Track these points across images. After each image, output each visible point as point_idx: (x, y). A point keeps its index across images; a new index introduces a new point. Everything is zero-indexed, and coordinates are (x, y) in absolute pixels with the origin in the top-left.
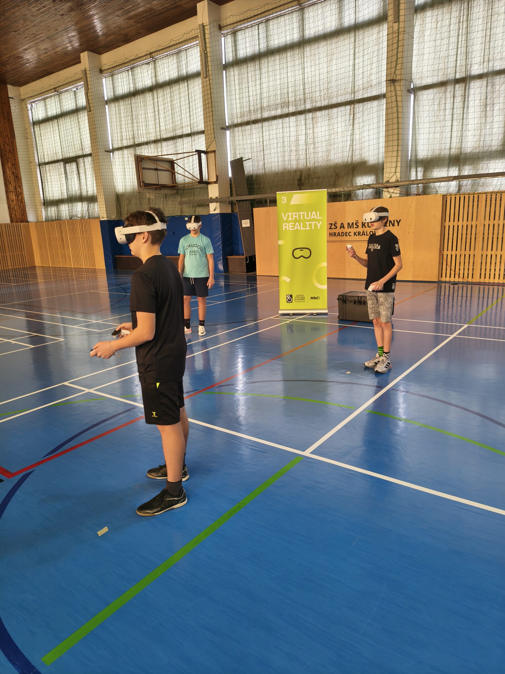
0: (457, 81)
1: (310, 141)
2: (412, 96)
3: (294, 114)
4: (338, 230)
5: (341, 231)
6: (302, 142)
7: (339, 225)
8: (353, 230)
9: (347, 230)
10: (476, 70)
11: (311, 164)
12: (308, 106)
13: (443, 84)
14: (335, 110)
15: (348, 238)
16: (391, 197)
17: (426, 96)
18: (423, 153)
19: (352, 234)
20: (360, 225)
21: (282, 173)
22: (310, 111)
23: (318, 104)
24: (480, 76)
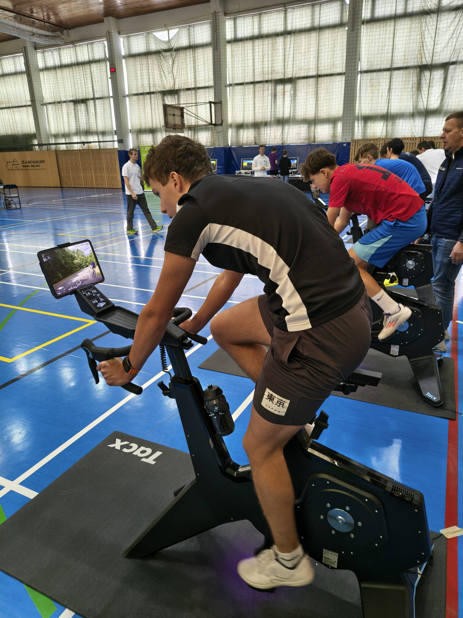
0: (59, 102)
1: (14, 122)
2: (45, 106)
3: (6, 108)
4: (25, 164)
5: (26, 164)
6: (11, 123)
7: (25, 162)
8: (30, 164)
9: (28, 164)
10: (63, 99)
11: (16, 132)
12: (11, 106)
13: (54, 103)
14: (21, 109)
15: (29, 168)
16: (41, 150)
17: (50, 107)
18: (53, 131)
19: (30, 166)
20: (32, 162)
21: (6, 136)
22: (12, 107)
23: (14, 105)
24: (65, 102)
